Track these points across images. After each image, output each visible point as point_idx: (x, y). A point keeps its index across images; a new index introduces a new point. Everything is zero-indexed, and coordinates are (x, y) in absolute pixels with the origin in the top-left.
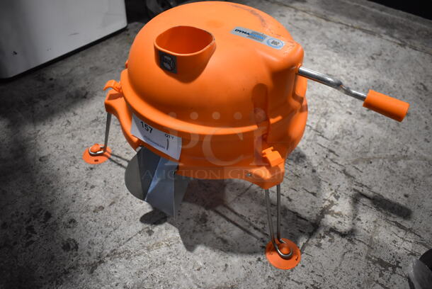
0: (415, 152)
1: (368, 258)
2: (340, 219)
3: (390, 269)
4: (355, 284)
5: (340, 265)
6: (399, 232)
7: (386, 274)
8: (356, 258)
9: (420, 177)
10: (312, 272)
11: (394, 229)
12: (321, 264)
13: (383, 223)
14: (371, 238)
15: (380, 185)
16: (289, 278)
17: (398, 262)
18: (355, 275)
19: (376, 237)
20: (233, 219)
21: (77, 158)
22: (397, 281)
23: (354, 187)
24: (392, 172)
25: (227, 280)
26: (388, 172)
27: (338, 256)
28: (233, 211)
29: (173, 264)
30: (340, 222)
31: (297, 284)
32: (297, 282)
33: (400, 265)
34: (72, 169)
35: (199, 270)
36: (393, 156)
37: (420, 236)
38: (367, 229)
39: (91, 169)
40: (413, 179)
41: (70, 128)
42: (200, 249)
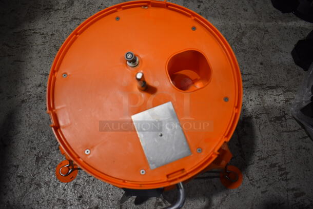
0: (245, 25)
1: (271, 121)
3: (283, 119)
4: (275, 141)
5: (262, 137)
6: (273, 92)
7: (283, 123)
8: (266, 126)
9: (259, 43)
11: (270, 92)
13: (263, 93)
14: (264, 107)
15: (245, 66)
17: (284, 112)
18: (272, 136)
19: (266, 105)
22: (290, 124)
24: (244, 51)
26: (242, 53)
33: (286, 113)
36: (237, 37)
37: (283, 87)
38: (258, 103)
40: (257, 48)
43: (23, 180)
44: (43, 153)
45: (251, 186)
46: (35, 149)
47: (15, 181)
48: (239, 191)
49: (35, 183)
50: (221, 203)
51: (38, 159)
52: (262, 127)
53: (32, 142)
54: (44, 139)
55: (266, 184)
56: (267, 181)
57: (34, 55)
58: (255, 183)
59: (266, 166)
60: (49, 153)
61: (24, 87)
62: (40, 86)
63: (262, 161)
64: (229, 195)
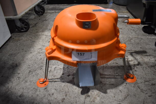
1: (149, 67)
2: (133, 61)
4: (153, 75)
5: (145, 72)
6: (148, 57)
8: (146, 69)
10: (141, 78)
11: (146, 57)
12: (141, 75)
13: (143, 57)
15: (133, 48)
16: (138, 83)
18: (151, 73)
19: (145, 61)
20: (108, 77)
21: (36, 88)
23: (128, 52)
24: (132, 44)
25: (124, 95)
27: (142, 71)
28: (106, 75)
29: (106, 101)
30: (134, 62)
31: (141, 84)
32: (141, 83)
34: (38, 93)
35: (114, 97)
37: (153, 56)
38: (141, 60)
39: (46, 88)
40: (138, 43)
41: (21, 79)
42: (108, 91)
43: (19, 79)
44: (33, 70)
45: (142, 93)
46: (30, 68)
47: (16, 79)
48: (134, 94)
49: (25, 81)
50: (125, 99)
51: (30, 72)
52: (144, 69)
53: (30, 66)
54: (35, 65)
55: (151, 92)
56: (151, 91)
57: (41, 40)
58: (144, 92)
59: (149, 84)
60: (36, 70)
61: (33, 49)
62: (40, 49)
63: (147, 82)
64: (129, 96)
